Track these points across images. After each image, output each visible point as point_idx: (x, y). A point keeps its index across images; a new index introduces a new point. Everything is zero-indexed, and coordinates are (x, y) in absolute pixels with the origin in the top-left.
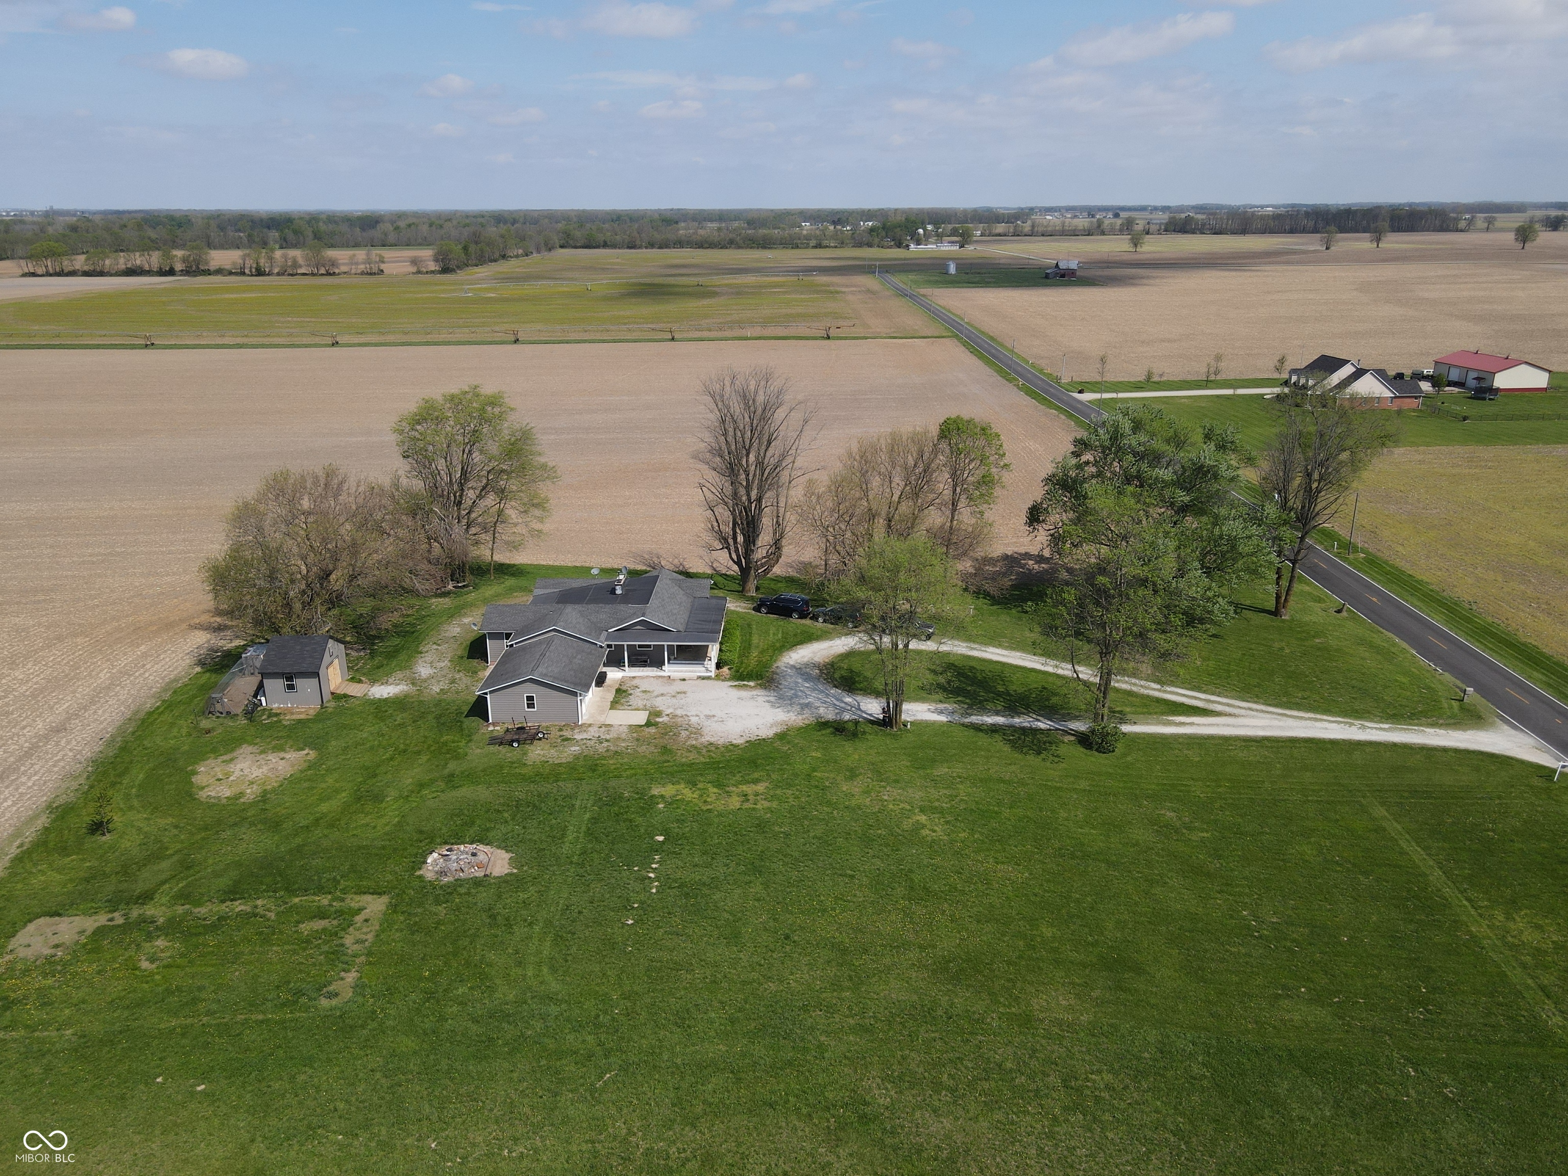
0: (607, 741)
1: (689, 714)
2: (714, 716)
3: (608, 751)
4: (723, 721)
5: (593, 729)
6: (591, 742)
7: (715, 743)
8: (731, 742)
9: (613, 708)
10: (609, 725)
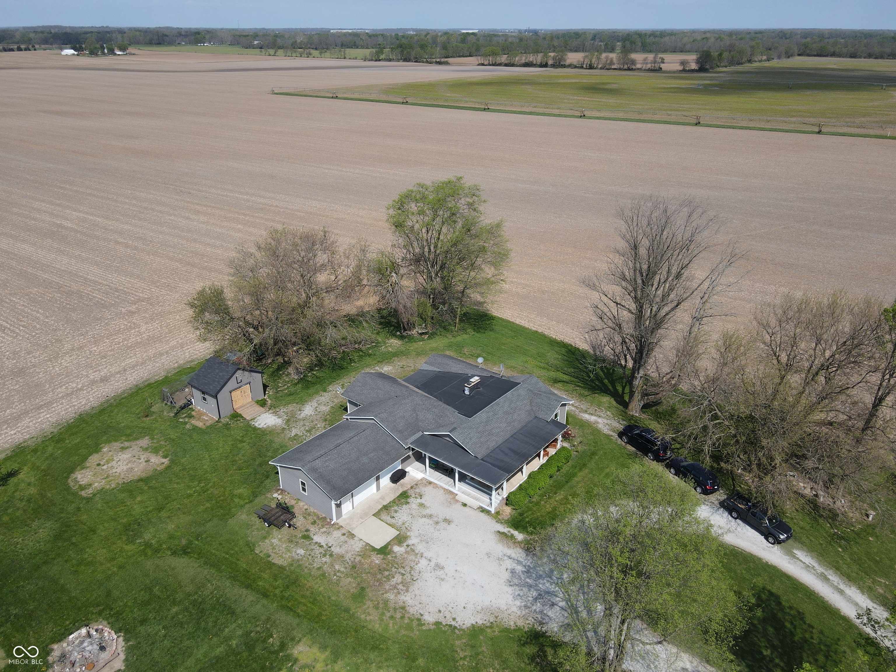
0: (331, 555)
1: (425, 555)
2: (443, 568)
3: (319, 569)
4: (443, 580)
5: (337, 534)
6: (318, 551)
7: (408, 608)
8: (422, 615)
9: (377, 515)
10: (352, 536)
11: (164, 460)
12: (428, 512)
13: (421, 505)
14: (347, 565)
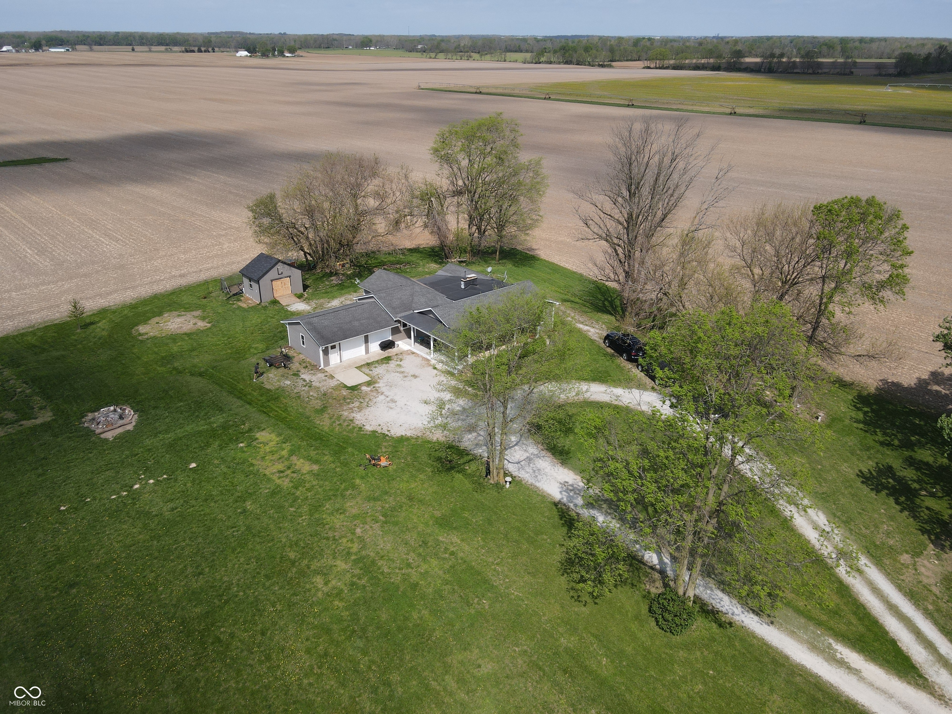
0: (310, 386)
1: (385, 393)
2: (395, 402)
3: (297, 393)
4: (391, 408)
5: (321, 375)
6: (301, 383)
7: (355, 421)
8: (364, 425)
9: (359, 368)
10: (332, 377)
11: (207, 325)
12: (402, 370)
13: (400, 366)
14: (320, 393)
